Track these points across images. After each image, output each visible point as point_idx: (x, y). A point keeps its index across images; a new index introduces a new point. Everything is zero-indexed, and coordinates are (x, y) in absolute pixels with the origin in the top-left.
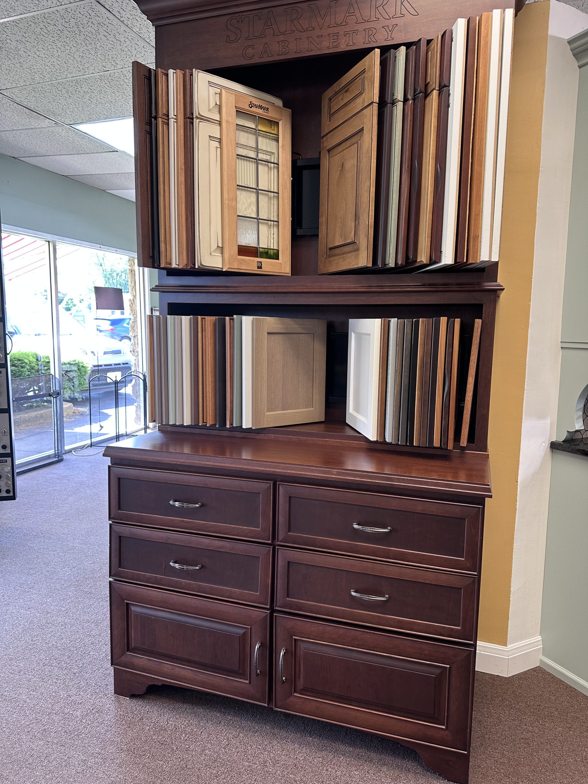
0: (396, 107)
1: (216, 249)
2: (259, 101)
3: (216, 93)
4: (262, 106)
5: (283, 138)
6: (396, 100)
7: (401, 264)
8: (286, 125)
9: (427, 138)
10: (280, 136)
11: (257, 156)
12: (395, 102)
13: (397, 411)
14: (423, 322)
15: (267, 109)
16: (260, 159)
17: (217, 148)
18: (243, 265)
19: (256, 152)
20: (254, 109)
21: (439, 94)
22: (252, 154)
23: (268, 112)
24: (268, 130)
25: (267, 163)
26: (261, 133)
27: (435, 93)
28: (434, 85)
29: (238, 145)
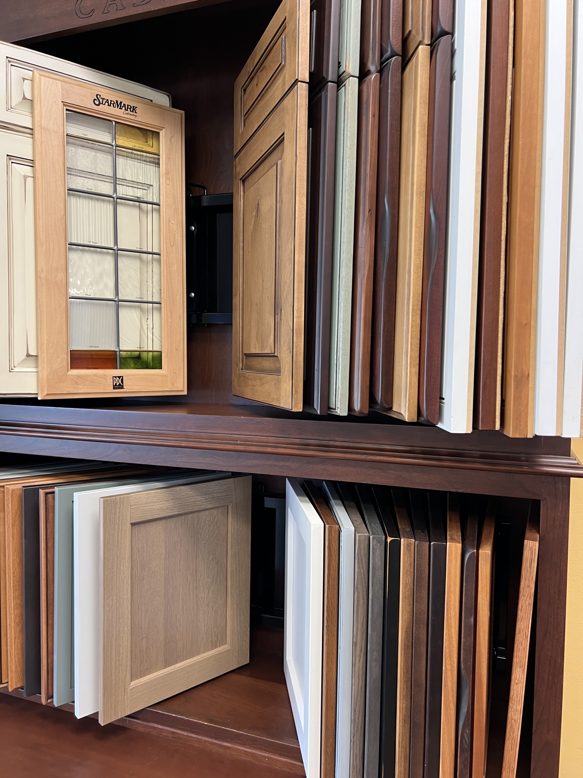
0: (343, 88)
1: (24, 360)
2: (116, 93)
3: (24, 79)
4: (121, 103)
5: (168, 159)
6: (344, 74)
7: (360, 412)
8: (173, 137)
9: (408, 150)
10: (161, 157)
11: (115, 191)
12: (343, 79)
13: (359, 732)
14: (408, 545)
15: (133, 109)
16: (121, 196)
17: (25, 177)
18: (80, 387)
19: (112, 184)
20: (104, 108)
21: (432, 53)
22: (106, 188)
23: (134, 113)
24: (137, 145)
25: (137, 203)
26: (123, 151)
27: (423, 52)
28: (421, 36)
29: (70, 171)
